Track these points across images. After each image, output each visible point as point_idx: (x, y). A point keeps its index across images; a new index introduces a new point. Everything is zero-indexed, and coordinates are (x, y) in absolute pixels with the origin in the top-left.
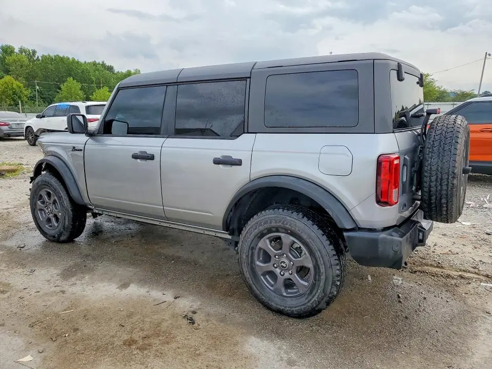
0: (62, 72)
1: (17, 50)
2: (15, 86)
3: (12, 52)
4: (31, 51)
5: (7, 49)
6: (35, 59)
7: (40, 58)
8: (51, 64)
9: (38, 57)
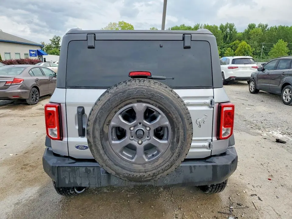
0: (281, 36)
1: (257, 26)
2: (246, 47)
3: (254, 27)
4: (265, 25)
5: (251, 26)
6: (266, 30)
7: (269, 29)
8: (276, 32)
9: (268, 28)
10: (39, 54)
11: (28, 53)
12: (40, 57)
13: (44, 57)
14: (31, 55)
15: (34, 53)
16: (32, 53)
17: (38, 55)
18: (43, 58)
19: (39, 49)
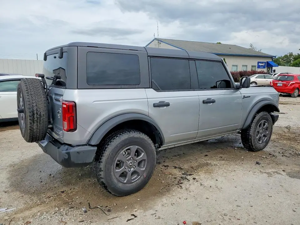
10: (269, 66)
11: (256, 65)
12: (270, 69)
13: (274, 68)
14: (259, 67)
15: (262, 64)
16: (260, 64)
17: (267, 67)
18: (273, 70)
19: (269, 60)
